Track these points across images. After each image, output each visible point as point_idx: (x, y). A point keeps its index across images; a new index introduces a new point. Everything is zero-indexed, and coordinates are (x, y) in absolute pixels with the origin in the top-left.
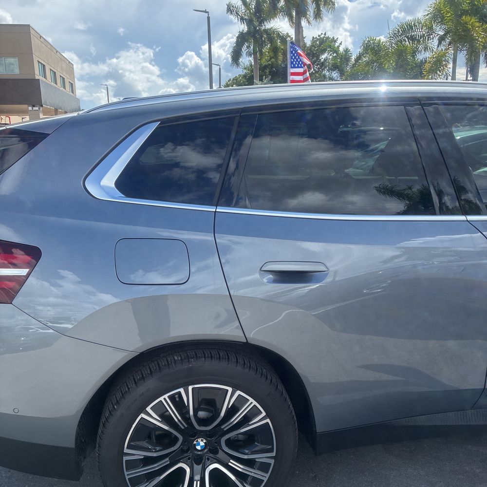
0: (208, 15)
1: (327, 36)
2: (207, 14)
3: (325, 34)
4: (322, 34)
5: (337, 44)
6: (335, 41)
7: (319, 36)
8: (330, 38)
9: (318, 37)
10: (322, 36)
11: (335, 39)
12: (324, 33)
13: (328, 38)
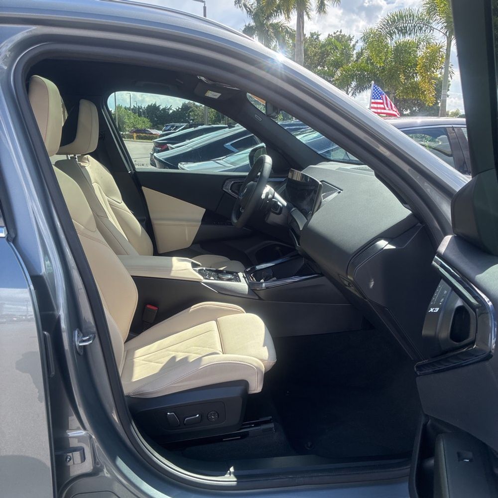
0: (205, 5)
1: (343, 33)
2: (203, 3)
3: (341, 32)
4: (338, 31)
5: (353, 43)
6: (351, 40)
7: (335, 33)
8: (346, 36)
9: (333, 35)
10: (338, 33)
11: (351, 37)
12: (339, 30)
13: (344, 36)
